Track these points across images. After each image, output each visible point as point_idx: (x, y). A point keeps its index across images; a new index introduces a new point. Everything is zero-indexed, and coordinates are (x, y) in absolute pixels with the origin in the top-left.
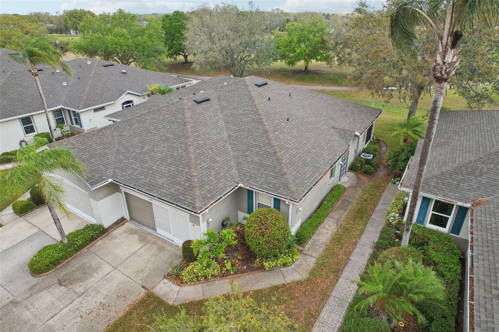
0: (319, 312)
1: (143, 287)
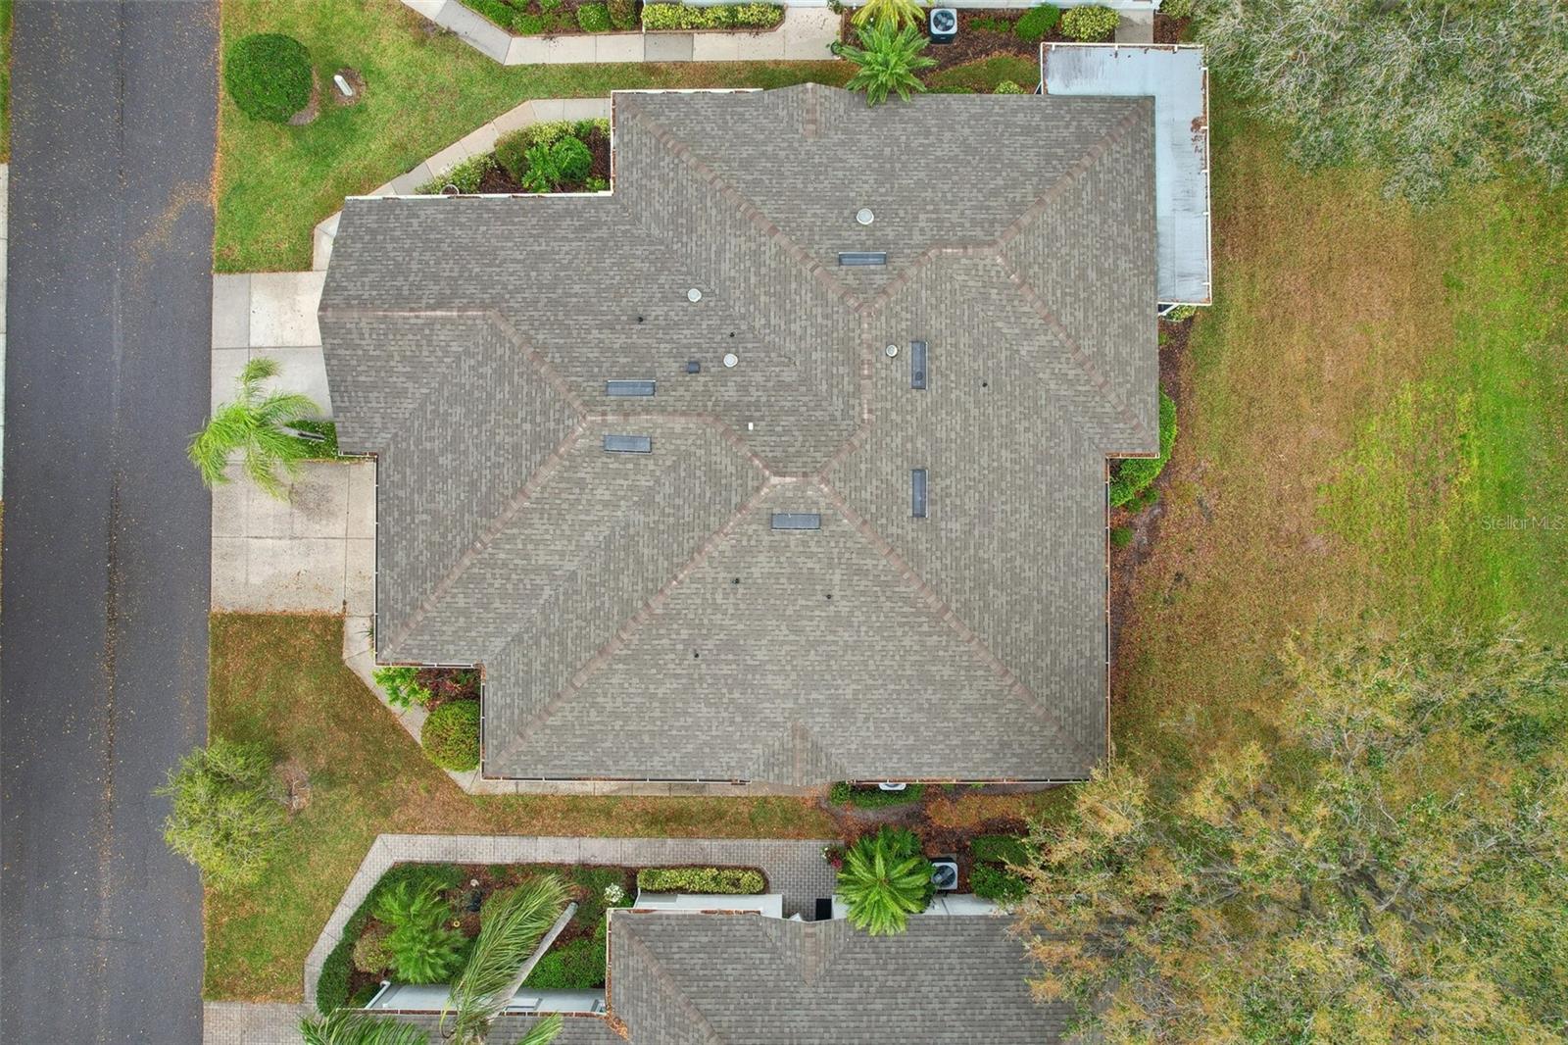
0: (424, 831)
1: (345, 603)
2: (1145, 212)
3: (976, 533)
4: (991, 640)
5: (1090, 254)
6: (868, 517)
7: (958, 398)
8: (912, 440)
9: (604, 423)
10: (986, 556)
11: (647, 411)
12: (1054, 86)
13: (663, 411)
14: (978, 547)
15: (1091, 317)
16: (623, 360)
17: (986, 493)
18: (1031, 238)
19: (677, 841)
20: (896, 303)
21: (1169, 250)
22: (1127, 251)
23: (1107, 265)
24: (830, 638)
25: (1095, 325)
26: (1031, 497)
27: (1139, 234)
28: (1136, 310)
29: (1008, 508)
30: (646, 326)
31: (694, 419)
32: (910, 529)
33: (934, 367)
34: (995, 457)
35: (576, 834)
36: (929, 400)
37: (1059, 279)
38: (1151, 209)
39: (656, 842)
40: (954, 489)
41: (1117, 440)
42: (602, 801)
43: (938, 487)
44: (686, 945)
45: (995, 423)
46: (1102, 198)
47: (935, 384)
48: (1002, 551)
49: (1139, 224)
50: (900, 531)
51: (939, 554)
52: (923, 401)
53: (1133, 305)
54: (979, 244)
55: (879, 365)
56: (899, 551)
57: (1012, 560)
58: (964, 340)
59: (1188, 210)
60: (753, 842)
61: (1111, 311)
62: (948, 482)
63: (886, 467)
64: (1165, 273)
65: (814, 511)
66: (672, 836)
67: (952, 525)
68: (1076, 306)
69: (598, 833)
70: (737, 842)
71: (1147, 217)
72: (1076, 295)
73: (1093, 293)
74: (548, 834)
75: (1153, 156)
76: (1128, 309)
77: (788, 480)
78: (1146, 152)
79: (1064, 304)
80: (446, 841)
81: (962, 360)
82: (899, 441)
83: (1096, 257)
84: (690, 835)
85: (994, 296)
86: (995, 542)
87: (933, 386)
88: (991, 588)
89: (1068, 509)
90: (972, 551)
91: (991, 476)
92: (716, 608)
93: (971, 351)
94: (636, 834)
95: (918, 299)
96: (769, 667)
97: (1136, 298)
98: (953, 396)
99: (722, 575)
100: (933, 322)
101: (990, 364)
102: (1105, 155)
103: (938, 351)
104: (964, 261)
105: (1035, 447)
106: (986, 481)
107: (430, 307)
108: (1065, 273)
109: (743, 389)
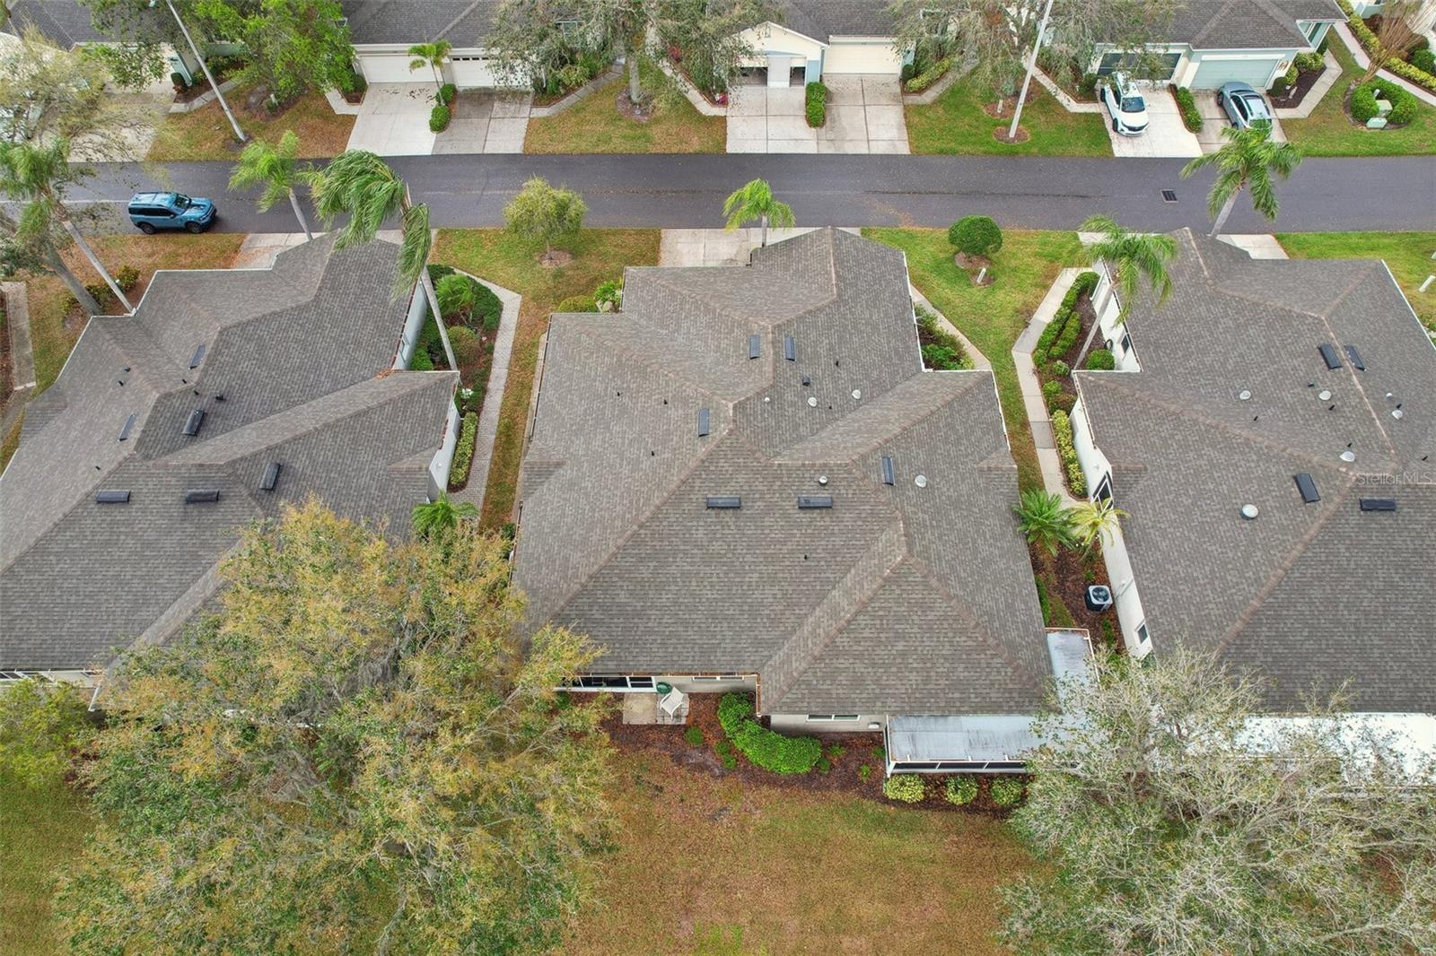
2: (962, 701)
3: (696, 551)
4: (616, 564)
5: (917, 644)
6: (706, 464)
7: (793, 535)
8: (762, 498)
9: (767, 333)
10: (678, 560)
11: (775, 354)
12: (1055, 639)
13: (776, 361)
14: (685, 553)
15: (867, 644)
16: (809, 350)
17: (725, 560)
18: (921, 587)
19: (493, 442)
20: (858, 486)
21: (933, 727)
22: (927, 681)
23: (911, 661)
24: (625, 463)
25: (860, 648)
26: (723, 600)
27: (942, 695)
28: (877, 691)
29: (715, 579)
30: (833, 367)
31: (771, 375)
32: (698, 497)
33: (815, 515)
34: (752, 567)
35: (506, 388)
36: (791, 511)
37: (892, 614)
38: (966, 709)
39: (494, 430)
40: (727, 532)
41: (770, 679)
42: (526, 402)
43: (728, 519)
44: (428, 406)
45: (778, 568)
46: (964, 657)
47: (805, 517)
48: (682, 574)
49: (950, 695)
50: (697, 488)
51: (680, 520)
52: (790, 506)
53: (882, 687)
54: (910, 545)
55: (812, 472)
56: (683, 488)
57: (675, 583)
58: (838, 541)
59: (971, 744)
60: (485, 484)
61: (874, 665)
62: (733, 527)
63: (741, 478)
64: (913, 723)
65: (710, 431)
66: (496, 438)
67: (701, 531)
68: (873, 630)
69: (505, 399)
70: (486, 475)
71: (958, 704)
72: (881, 630)
73: (886, 646)
74: (509, 374)
75: (1010, 712)
76: (877, 682)
77: (731, 412)
78: (1012, 704)
79: (873, 618)
80: (513, 326)
81: (823, 539)
82: (760, 488)
83: (916, 650)
84: (496, 448)
85: (873, 562)
86: (689, 568)
87: (801, 515)
88: (654, 563)
89: (714, 637)
90: (682, 547)
91: (738, 564)
92: (649, 397)
93: (830, 547)
94: (501, 418)
95: (863, 503)
96: (608, 435)
97: (887, 691)
98: (795, 531)
99: (670, 395)
100: (847, 515)
101: (823, 563)
102: (1000, 660)
103: (827, 519)
104: (896, 536)
105: (761, 604)
106: (734, 559)
107: (837, 273)
108: (898, 621)
109: (793, 404)
